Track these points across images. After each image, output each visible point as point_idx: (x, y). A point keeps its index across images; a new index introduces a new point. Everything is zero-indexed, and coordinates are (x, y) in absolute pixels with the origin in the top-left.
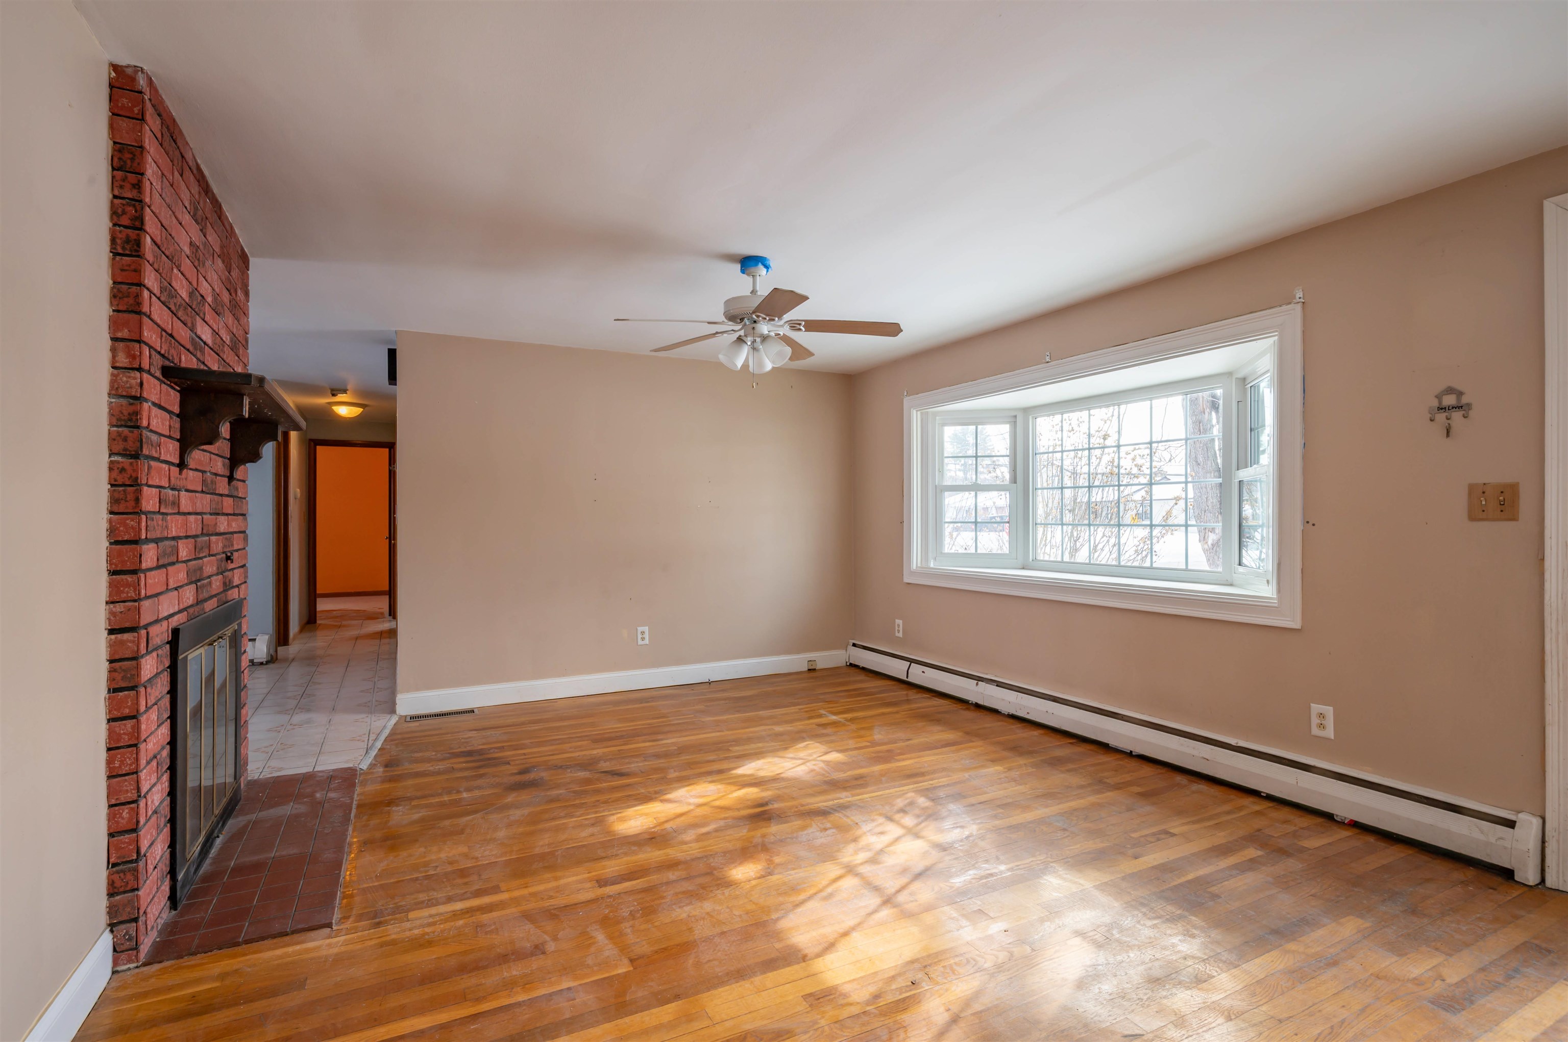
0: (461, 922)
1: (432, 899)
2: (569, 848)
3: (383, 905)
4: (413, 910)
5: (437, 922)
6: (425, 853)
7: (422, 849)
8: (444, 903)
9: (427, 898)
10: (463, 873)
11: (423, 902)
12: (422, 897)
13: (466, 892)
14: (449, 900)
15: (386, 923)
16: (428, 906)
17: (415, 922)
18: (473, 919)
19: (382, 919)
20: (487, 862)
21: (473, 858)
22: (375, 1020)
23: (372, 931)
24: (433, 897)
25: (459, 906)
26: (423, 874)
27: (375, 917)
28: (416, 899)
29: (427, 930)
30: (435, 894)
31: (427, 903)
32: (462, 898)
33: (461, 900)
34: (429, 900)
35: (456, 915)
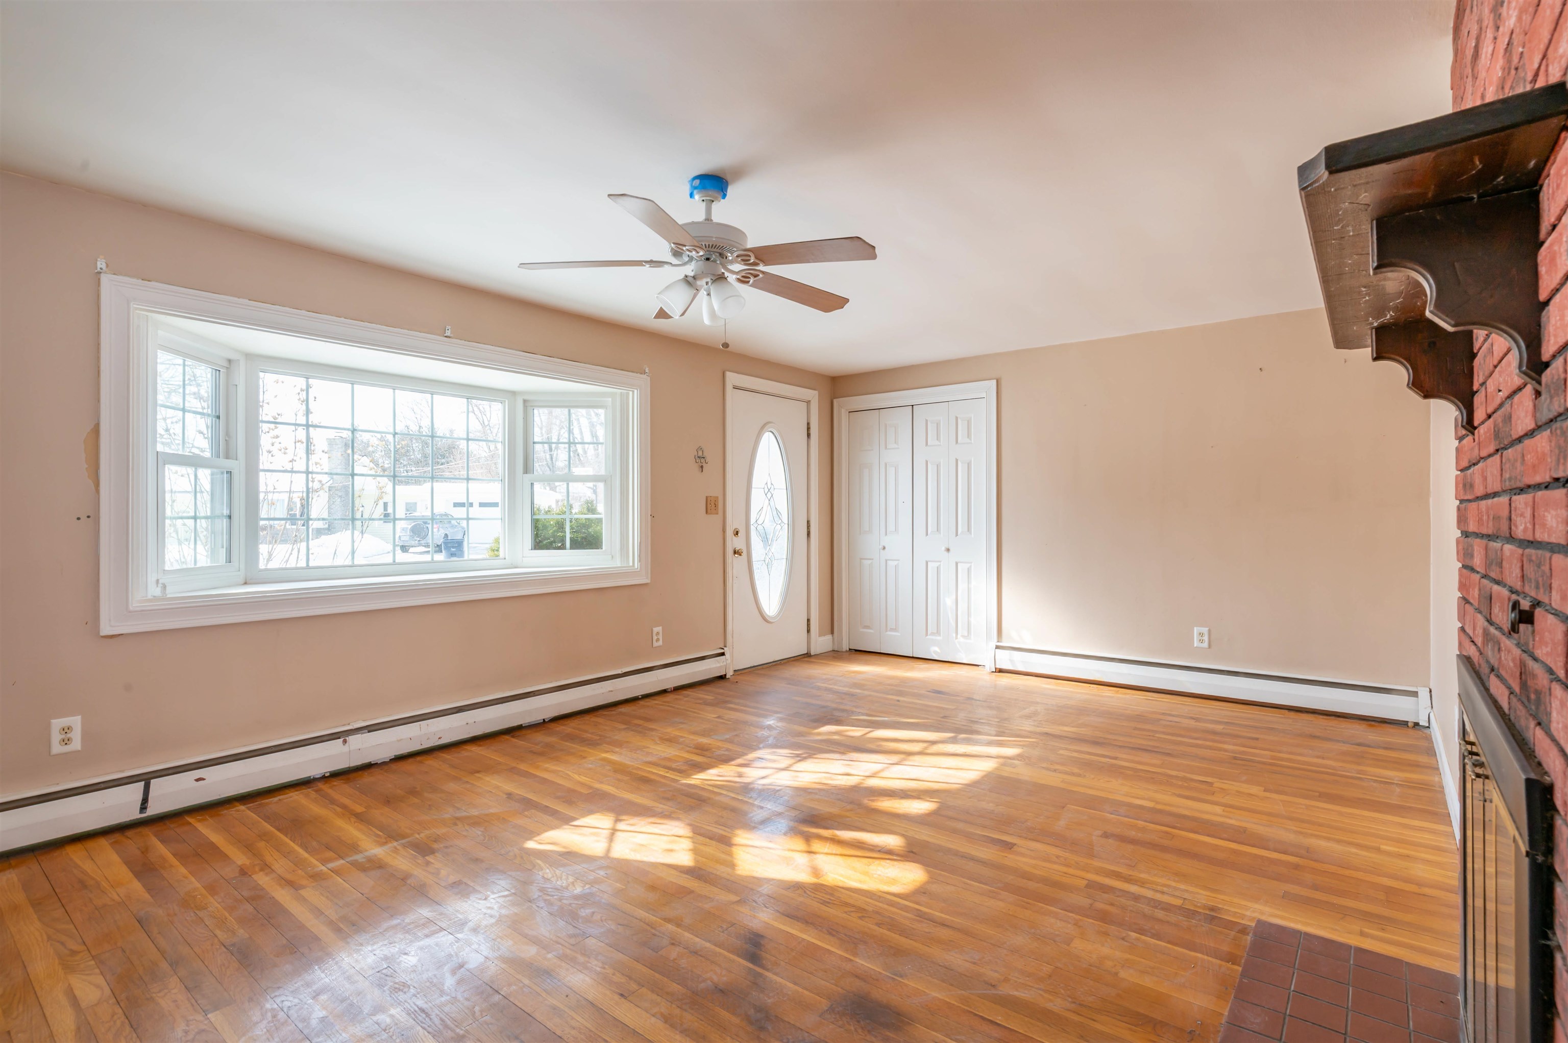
0: (1143, 876)
1: (1152, 907)
2: (984, 884)
3: (1202, 925)
4: (1176, 906)
5: (1161, 886)
6: (1123, 966)
7: (1123, 974)
8: (1146, 898)
9: (1156, 910)
10: (1104, 917)
11: (1163, 909)
12: (1160, 914)
13: (1117, 896)
14: (1137, 898)
15: (1205, 907)
16: (1160, 902)
17: (1179, 895)
18: (1131, 873)
19: (1207, 912)
20: (1071, 914)
21: (1080, 927)
22: (1235, 852)
23: (1220, 906)
24: (1151, 908)
25: (1133, 889)
26: (1143, 937)
27: (1214, 918)
28: (1167, 915)
29: (1173, 884)
30: (1147, 909)
31: (1159, 905)
32: (1125, 893)
33: (1128, 892)
34: (1156, 907)
35: (1142, 883)
